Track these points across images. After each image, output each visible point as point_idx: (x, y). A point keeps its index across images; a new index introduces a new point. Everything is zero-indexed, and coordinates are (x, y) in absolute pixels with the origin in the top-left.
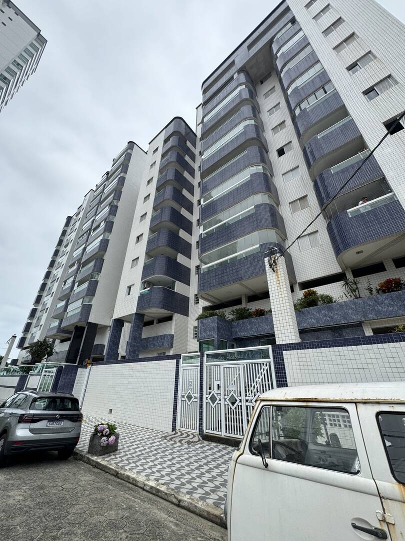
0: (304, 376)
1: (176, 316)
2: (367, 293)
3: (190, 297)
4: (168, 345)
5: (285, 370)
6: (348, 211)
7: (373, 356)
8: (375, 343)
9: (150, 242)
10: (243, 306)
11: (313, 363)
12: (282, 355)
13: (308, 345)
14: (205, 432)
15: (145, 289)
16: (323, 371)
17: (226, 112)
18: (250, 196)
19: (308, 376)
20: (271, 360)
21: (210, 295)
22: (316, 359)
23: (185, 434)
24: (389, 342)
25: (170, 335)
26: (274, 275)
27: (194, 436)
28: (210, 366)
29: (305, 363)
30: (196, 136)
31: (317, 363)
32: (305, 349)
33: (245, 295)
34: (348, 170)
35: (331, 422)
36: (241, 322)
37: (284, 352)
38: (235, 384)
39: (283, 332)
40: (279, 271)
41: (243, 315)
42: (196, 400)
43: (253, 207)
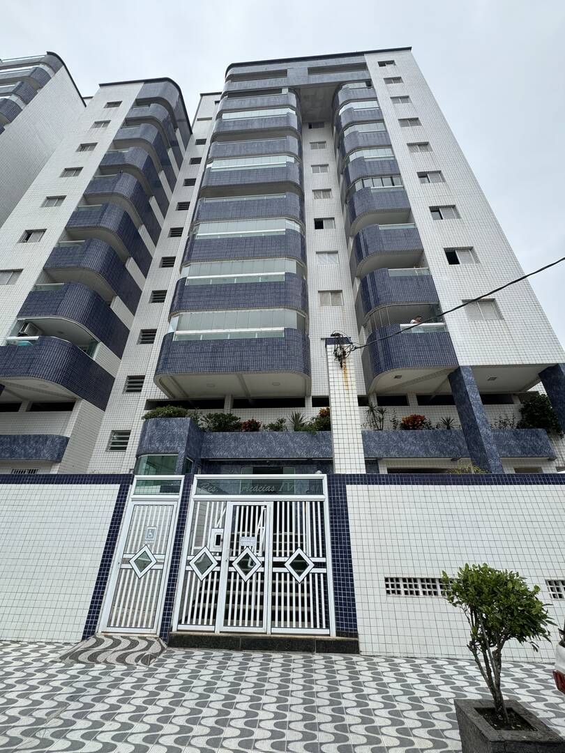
0: (375, 523)
1: (83, 406)
2: (392, 425)
3: (117, 377)
4: (52, 455)
5: (347, 514)
6: (401, 325)
7: (463, 499)
8: (465, 484)
9: (57, 252)
10: (227, 410)
11: (390, 505)
12: (345, 491)
13: (383, 480)
14: (174, 629)
15: (20, 335)
16: (403, 517)
17: (263, 127)
18: (280, 256)
19: (381, 523)
20: (325, 497)
21: (175, 381)
22: (394, 499)
23: (122, 640)
24: (481, 484)
25: (60, 437)
26: (341, 372)
27: (150, 643)
28: (203, 502)
29: (378, 505)
30: (191, 133)
31: (395, 505)
32: (380, 484)
33: (232, 396)
34: (406, 280)
35: (406, 589)
36: (220, 435)
37: (348, 487)
38: (253, 536)
39: (347, 456)
40: (348, 368)
41: (225, 425)
42: (160, 567)
43: (284, 273)
